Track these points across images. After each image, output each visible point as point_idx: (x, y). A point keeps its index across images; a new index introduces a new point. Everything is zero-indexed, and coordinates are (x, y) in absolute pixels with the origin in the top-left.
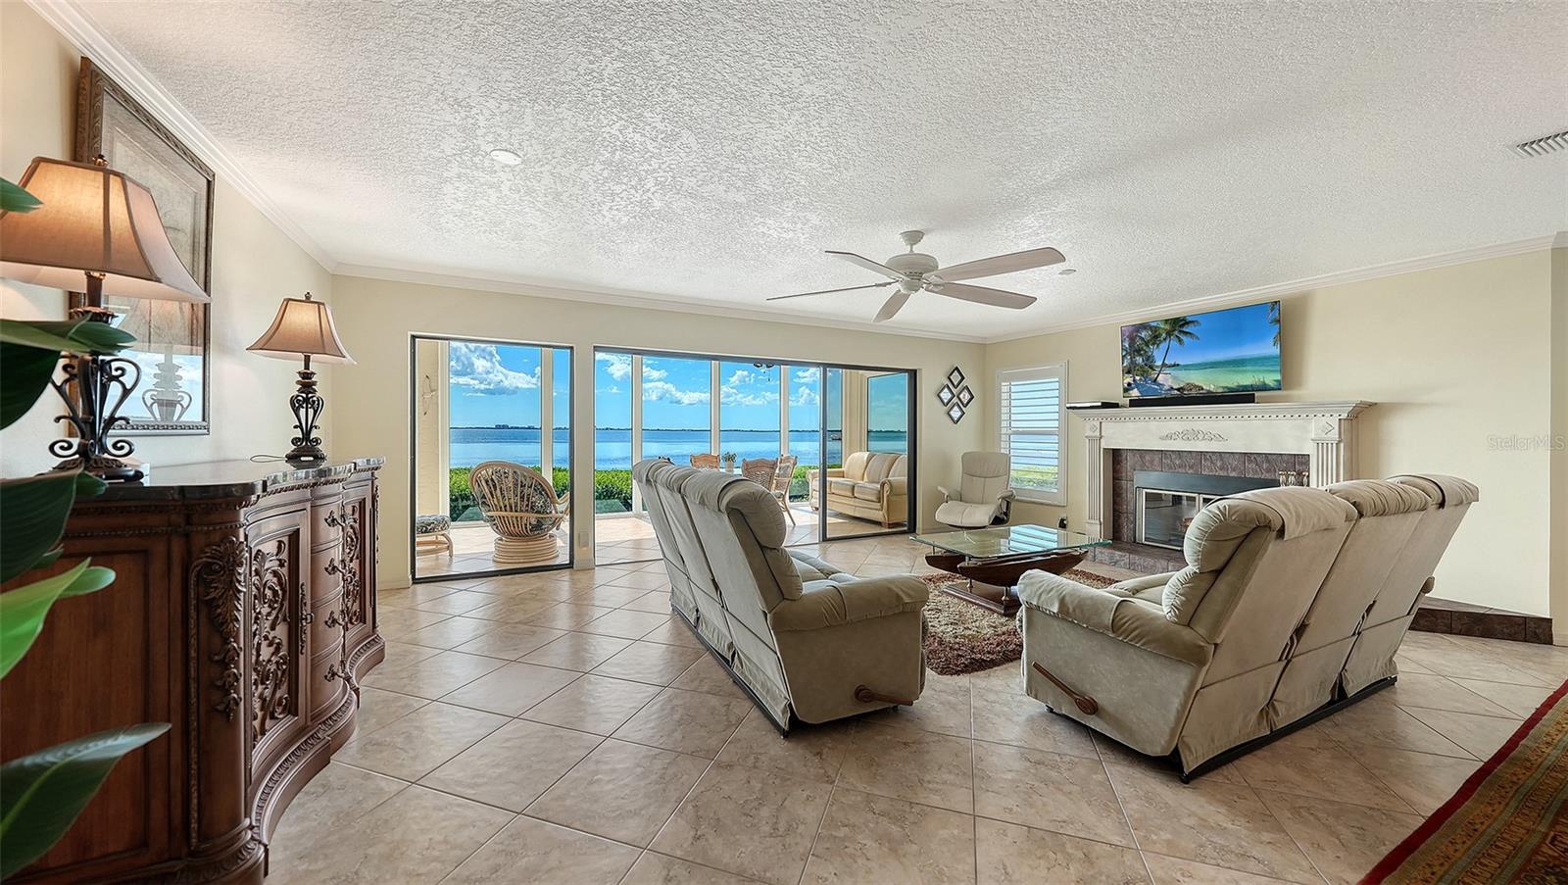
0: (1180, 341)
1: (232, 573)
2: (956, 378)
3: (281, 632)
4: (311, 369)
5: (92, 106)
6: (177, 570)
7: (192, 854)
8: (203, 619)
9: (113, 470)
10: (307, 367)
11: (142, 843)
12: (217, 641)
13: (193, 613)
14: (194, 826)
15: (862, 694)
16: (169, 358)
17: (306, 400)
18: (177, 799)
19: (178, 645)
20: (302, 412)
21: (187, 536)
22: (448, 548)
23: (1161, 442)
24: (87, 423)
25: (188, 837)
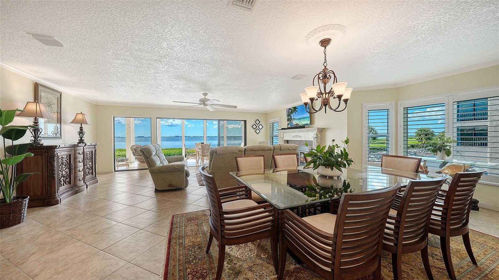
0: (295, 113)
1: (54, 158)
2: (258, 122)
3: (67, 170)
4: (82, 126)
5: (37, 89)
6: (46, 157)
7: (49, 197)
8: (50, 164)
9: (39, 144)
10: (81, 126)
11: (42, 194)
12: (52, 167)
13: (48, 163)
14: (49, 193)
15: (170, 185)
16: (56, 125)
17: (81, 132)
18: (47, 189)
19: (47, 168)
20: (81, 134)
21: (48, 153)
22: (128, 165)
23: (292, 138)
24: (36, 137)
25: (48, 195)
